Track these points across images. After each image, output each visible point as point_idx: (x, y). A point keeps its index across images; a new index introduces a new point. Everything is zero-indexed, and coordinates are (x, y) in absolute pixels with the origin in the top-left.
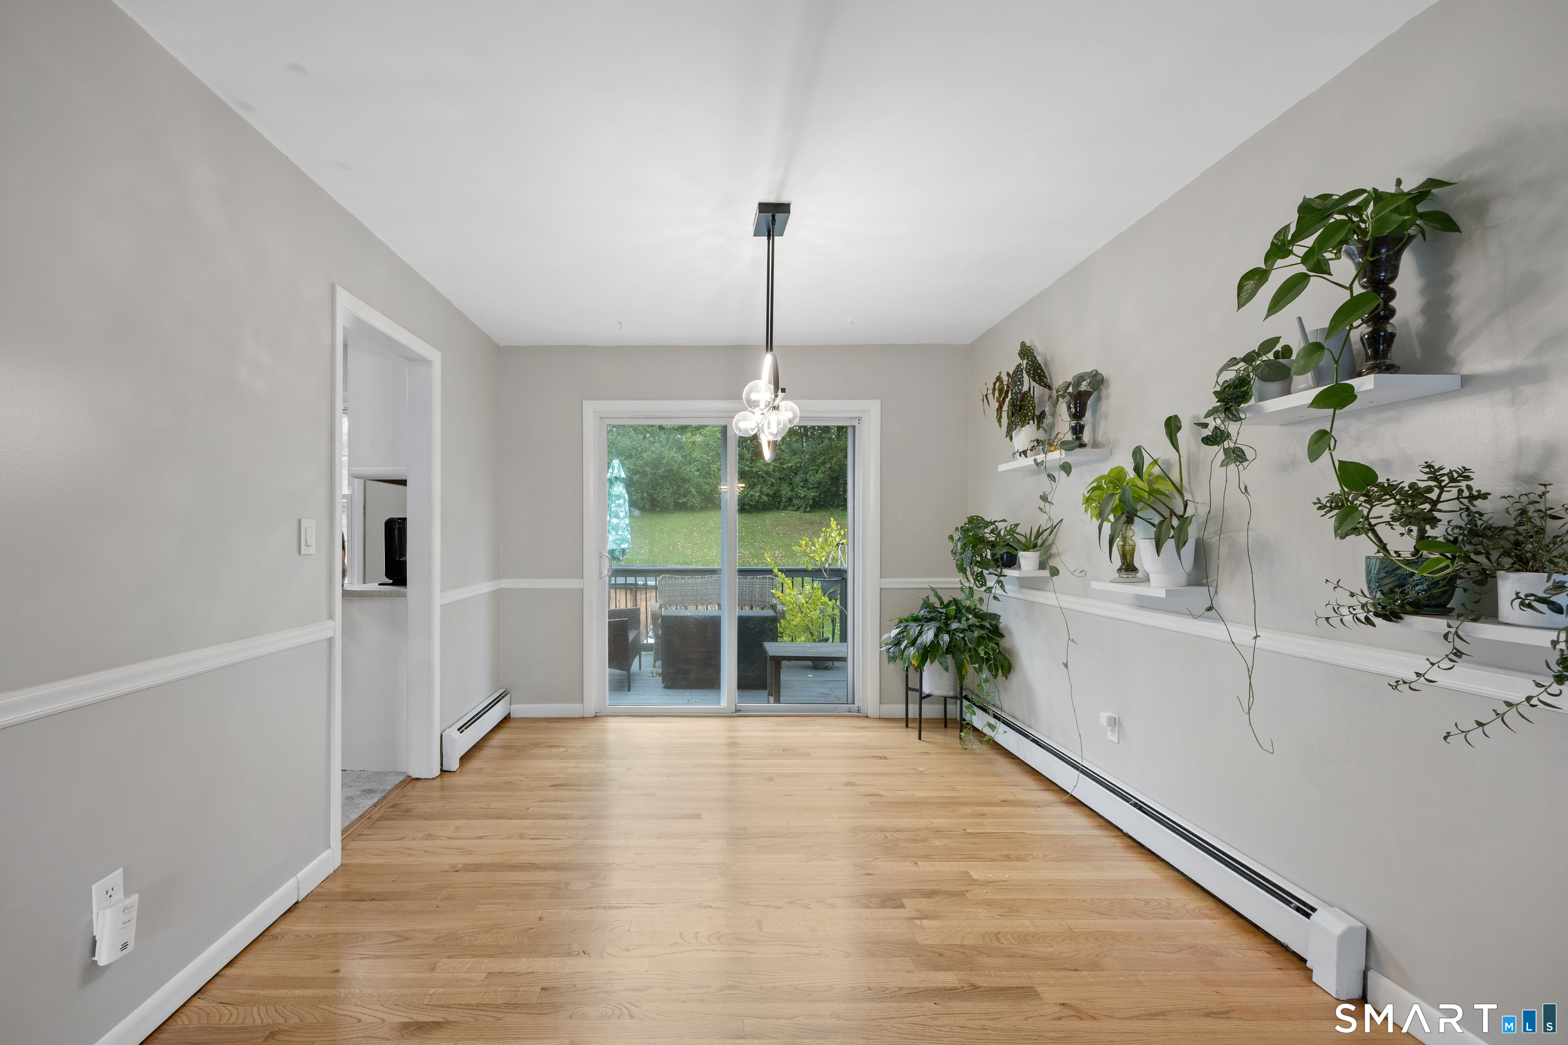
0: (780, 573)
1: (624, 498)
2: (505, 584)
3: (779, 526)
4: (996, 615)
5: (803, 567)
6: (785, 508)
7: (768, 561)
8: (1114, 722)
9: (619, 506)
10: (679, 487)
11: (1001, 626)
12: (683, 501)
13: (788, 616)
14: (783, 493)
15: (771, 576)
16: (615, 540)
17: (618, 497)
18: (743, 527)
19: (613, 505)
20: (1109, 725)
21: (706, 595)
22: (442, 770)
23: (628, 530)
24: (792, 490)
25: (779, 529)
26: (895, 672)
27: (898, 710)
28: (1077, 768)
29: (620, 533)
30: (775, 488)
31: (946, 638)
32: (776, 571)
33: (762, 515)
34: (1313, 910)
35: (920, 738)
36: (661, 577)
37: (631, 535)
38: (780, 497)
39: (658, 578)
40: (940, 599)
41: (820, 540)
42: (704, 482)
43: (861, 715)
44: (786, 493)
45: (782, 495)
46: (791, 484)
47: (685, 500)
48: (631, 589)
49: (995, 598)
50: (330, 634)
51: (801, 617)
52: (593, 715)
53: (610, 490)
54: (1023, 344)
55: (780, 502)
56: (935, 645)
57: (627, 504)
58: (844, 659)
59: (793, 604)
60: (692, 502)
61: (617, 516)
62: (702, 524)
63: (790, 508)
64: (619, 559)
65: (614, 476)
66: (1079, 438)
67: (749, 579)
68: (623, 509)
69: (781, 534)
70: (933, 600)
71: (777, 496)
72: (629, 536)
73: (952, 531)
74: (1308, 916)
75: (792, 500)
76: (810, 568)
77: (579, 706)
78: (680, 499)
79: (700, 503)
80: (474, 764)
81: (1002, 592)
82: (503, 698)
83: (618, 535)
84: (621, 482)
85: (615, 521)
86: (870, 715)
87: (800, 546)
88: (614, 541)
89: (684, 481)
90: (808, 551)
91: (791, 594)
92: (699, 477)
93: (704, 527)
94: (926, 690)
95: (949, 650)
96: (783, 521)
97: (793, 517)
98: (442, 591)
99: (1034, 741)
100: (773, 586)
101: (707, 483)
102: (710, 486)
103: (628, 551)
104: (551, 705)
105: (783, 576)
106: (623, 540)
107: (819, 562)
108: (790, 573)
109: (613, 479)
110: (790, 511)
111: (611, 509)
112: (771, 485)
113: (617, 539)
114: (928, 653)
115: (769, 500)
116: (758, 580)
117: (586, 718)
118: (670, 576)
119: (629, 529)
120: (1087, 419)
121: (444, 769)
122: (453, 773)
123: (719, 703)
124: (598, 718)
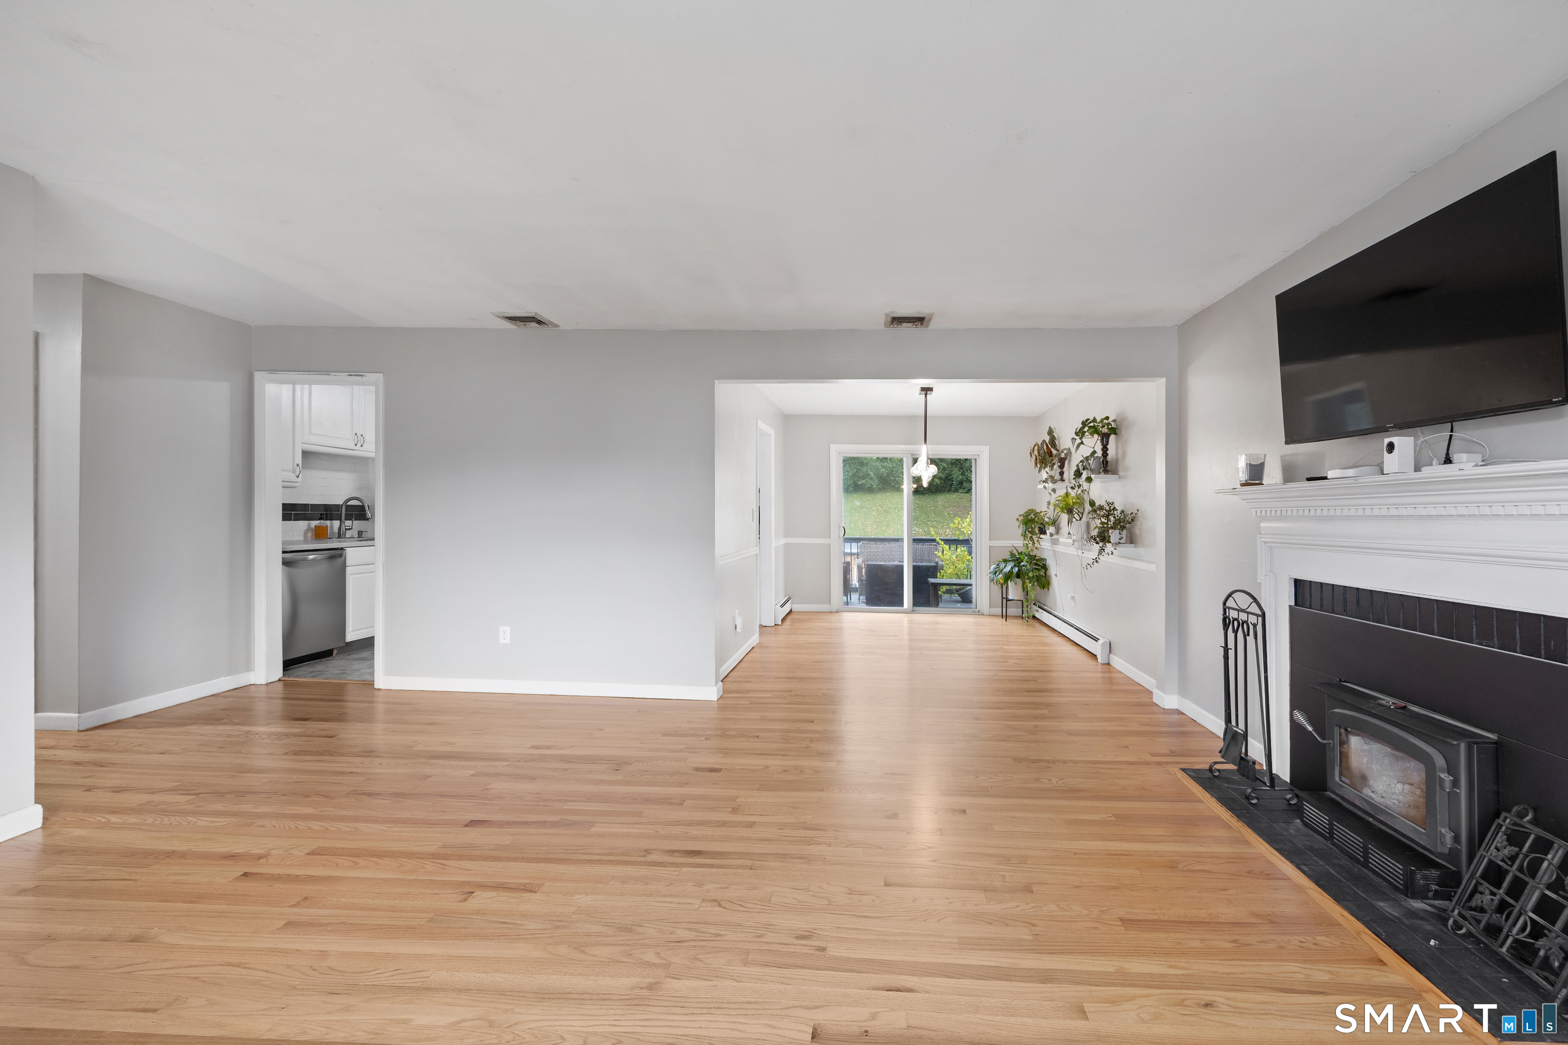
0: (940, 541)
2: (789, 541)
3: (950, 507)
4: (1045, 559)
5: (957, 538)
6: (956, 491)
7: (933, 533)
8: (1073, 598)
10: (858, 471)
11: (1047, 565)
12: (861, 482)
13: (945, 568)
14: (955, 476)
15: (935, 544)
18: (917, 507)
20: (1071, 599)
21: (892, 555)
22: (775, 625)
24: (963, 474)
25: (950, 510)
26: (997, 589)
27: (998, 611)
28: (1061, 620)
30: (947, 472)
31: (1017, 569)
32: (938, 539)
33: (935, 497)
34: (1099, 640)
35: (1006, 621)
36: (861, 543)
38: (951, 480)
39: (859, 544)
40: (1017, 550)
41: (968, 520)
42: (882, 466)
43: (980, 614)
44: (957, 477)
45: (953, 478)
46: (962, 468)
47: (864, 481)
49: (1036, 548)
51: (953, 568)
52: (835, 610)
54: (1050, 428)
55: (951, 485)
56: (1011, 572)
58: (971, 585)
59: (948, 560)
60: (870, 484)
62: (880, 505)
63: (961, 491)
66: (1062, 477)
67: (920, 546)
69: (952, 514)
70: (1015, 552)
71: (949, 480)
73: (1018, 517)
74: (1096, 641)
75: (963, 483)
76: (961, 538)
77: (828, 606)
78: (859, 481)
79: (877, 486)
80: (786, 625)
81: (1039, 546)
82: (789, 601)
86: (984, 614)
87: (954, 524)
89: (863, 464)
90: (960, 527)
91: (947, 554)
92: (877, 461)
93: (882, 507)
94: (1010, 597)
95: (1018, 576)
96: (954, 502)
97: (963, 499)
98: (774, 540)
99: (1055, 616)
100: (937, 550)
101: (884, 467)
102: (887, 469)
104: (813, 605)
105: (943, 543)
107: (966, 535)
108: (947, 541)
110: (961, 493)
112: (943, 469)
114: (1008, 577)
115: (941, 483)
116: (926, 546)
117: (832, 612)
120: (1065, 469)
121: (777, 623)
122: (780, 626)
123: (903, 606)
124: (837, 612)
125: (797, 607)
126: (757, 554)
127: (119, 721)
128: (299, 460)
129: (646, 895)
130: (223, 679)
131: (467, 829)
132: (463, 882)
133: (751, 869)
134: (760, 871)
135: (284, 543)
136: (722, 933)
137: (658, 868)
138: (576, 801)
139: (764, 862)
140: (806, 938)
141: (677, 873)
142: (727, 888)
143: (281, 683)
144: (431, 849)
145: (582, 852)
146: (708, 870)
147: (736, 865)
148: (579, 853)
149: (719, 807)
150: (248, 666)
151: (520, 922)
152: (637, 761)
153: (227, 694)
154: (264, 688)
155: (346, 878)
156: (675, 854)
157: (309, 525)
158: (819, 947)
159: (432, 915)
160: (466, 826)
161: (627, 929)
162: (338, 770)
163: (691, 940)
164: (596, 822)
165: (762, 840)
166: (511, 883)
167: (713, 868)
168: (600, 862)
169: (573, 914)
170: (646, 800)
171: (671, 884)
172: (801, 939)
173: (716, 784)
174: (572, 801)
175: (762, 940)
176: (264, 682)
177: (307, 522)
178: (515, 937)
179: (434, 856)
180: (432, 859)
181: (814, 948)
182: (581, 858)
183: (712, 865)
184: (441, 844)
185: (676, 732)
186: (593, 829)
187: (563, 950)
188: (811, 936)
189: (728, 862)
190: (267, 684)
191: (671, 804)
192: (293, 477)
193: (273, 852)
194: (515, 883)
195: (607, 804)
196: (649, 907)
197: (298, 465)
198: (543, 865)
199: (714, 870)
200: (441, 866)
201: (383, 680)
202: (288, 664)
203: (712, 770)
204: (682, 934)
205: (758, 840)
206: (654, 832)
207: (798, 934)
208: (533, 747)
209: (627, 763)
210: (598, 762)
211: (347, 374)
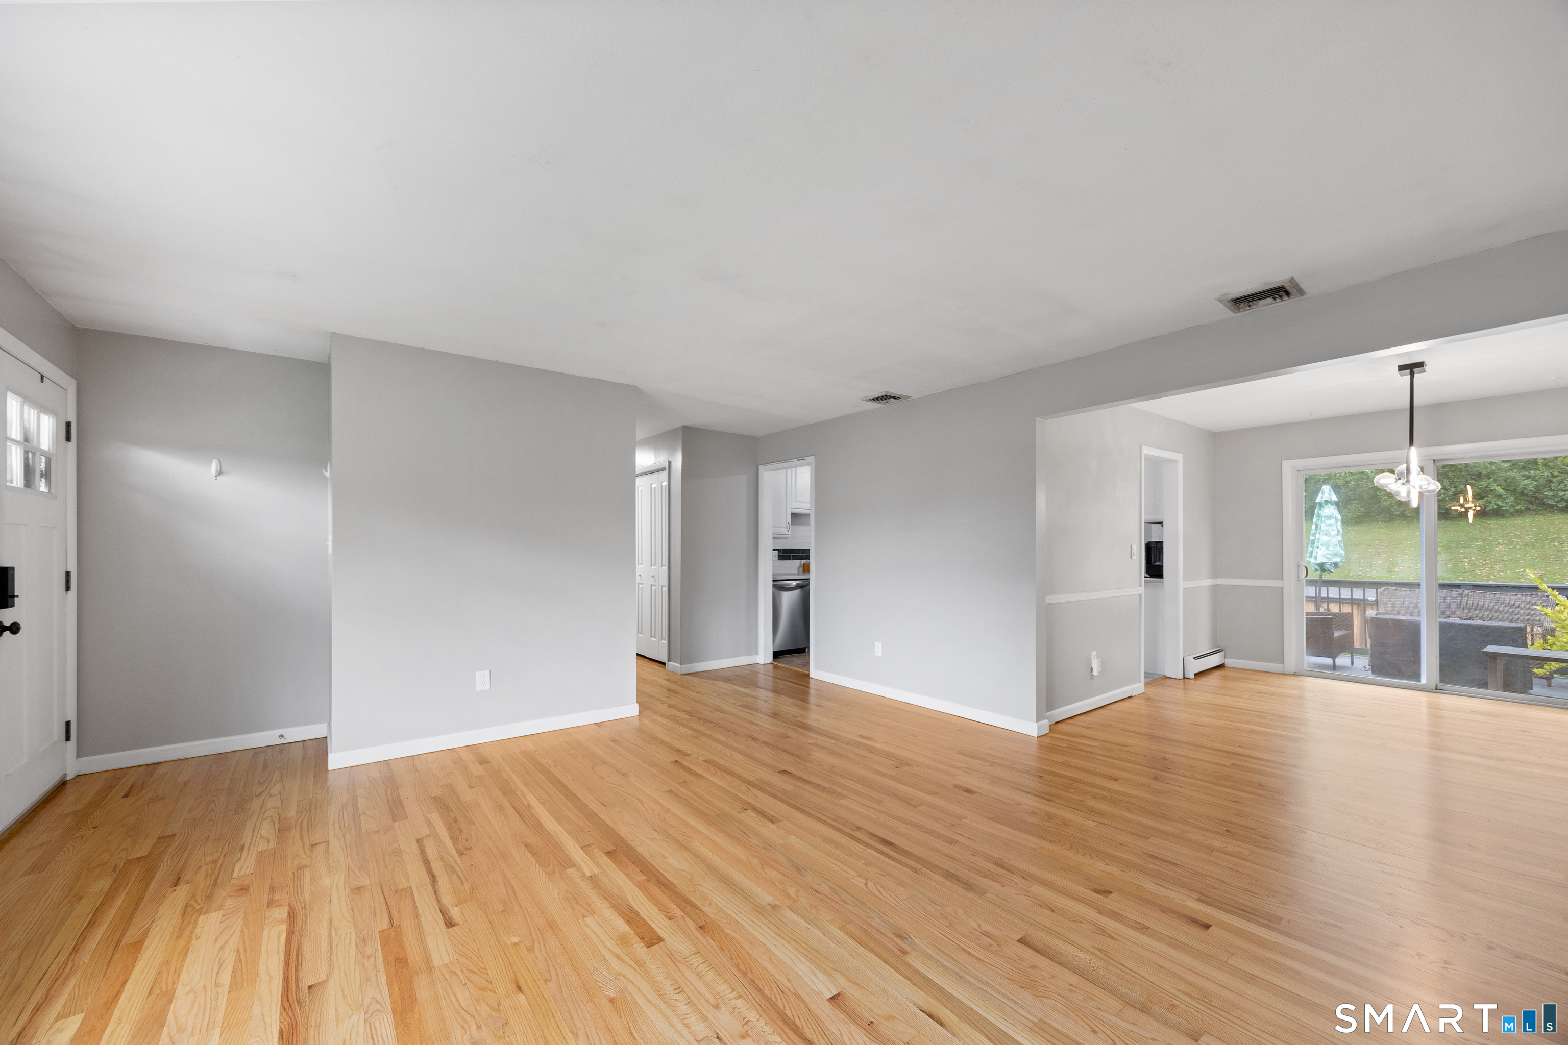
0: (1550, 590)
1: (1336, 519)
2: (1220, 581)
7: (1532, 577)
9: (1330, 525)
16: (1326, 554)
17: (1329, 518)
19: (1322, 525)
22: (1184, 677)
23: (1340, 546)
29: (1331, 548)
32: (1544, 588)
36: (1382, 589)
37: (1344, 550)
39: (1379, 590)
48: (1358, 604)
50: (1140, 593)
52: (1293, 673)
53: (1320, 512)
57: (1339, 523)
61: (1327, 534)
64: (1330, 571)
65: (1323, 500)
67: (1509, 597)
68: (1334, 528)
72: (1342, 551)
77: (1280, 666)
80: (1204, 681)
82: (1219, 652)
83: (1328, 550)
84: (1332, 504)
85: (1324, 538)
88: (1324, 556)
98: (1184, 580)
103: (1341, 564)
104: (1256, 662)
106: (1336, 555)
109: (1323, 502)
111: (1320, 528)
113: (1328, 554)
116: (1523, 597)
117: (1286, 674)
118: (1394, 588)
119: (1342, 545)
121: (1185, 677)
122: (1191, 681)
123: (1419, 680)
124: (1294, 675)
125: (1229, 662)
126: (1140, 595)
127: (696, 673)
128: (789, 520)
129: (828, 855)
130: (743, 657)
131: (778, 774)
132: (748, 802)
133: (916, 872)
134: (920, 877)
135: (774, 575)
136: (848, 901)
137: (853, 842)
138: (850, 779)
139: (931, 872)
140: (901, 938)
141: (861, 850)
142: (883, 876)
143: (771, 666)
144: (751, 779)
145: (821, 812)
146: (884, 858)
147: (907, 864)
148: (819, 812)
149: (942, 820)
150: (756, 653)
151: (751, 836)
152: (917, 765)
153: (747, 667)
154: (762, 667)
155: (707, 779)
156: (874, 838)
157: (801, 563)
158: (904, 949)
159: (720, 813)
160: (779, 772)
161: (798, 869)
162: (753, 721)
163: (824, 895)
164: (847, 797)
165: (949, 856)
166: (768, 813)
167: (889, 858)
168: (824, 822)
169: (780, 845)
170: (895, 795)
171: (851, 855)
172: (896, 936)
173: (959, 802)
174: (847, 778)
175: (868, 920)
176: (763, 663)
177: (800, 561)
178: (742, 843)
179: (751, 784)
180: (747, 784)
181: (898, 947)
182: (816, 815)
183: (890, 856)
184: (758, 777)
185: (971, 753)
186: (842, 801)
187: (755, 861)
188: (907, 938)
189: (904, 859)
190: (764, 664)
191: (909, 803)
192: (786, 532)
193: (693, 754)
194: (770, 814)
195: (866, 788)
196: (822, 862)
197: (789, 523)
198: (793, 810)
199: (889, 860)
200: (747, 789)
201: (815, 673)
202: (777, 655)
203: (968, 791)
204: (824, 889)
205: (945, 855)
206: (876, 817)
207: (898, 932)
208: (861, 737)
209: (908, 765)
210: (890, 758)
211: (797, 459)
